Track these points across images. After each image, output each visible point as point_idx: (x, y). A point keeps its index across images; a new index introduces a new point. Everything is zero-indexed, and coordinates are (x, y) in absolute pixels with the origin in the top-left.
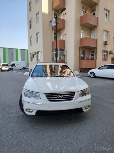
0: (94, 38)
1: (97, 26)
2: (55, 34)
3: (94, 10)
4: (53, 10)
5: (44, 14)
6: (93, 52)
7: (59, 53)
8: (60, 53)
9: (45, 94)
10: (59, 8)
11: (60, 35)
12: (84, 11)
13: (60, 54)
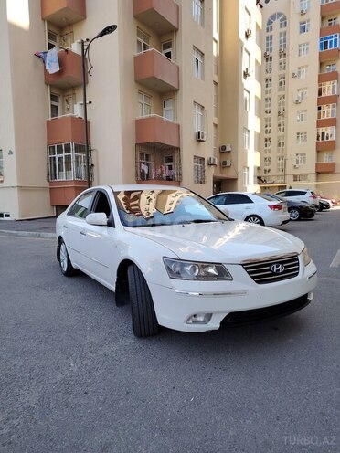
0: (172, 121)
1: (177, 90)
2: (54, 98)
3: (168, 45)
4: (43, 20)
5: (14, 29)
6: (170, 160)
7: (73, 159)
8: (77, 157)
9: (243, 265)
10: (66, 19)
11: (71, 102)
12: (143, 42)
13: (77, 161)
